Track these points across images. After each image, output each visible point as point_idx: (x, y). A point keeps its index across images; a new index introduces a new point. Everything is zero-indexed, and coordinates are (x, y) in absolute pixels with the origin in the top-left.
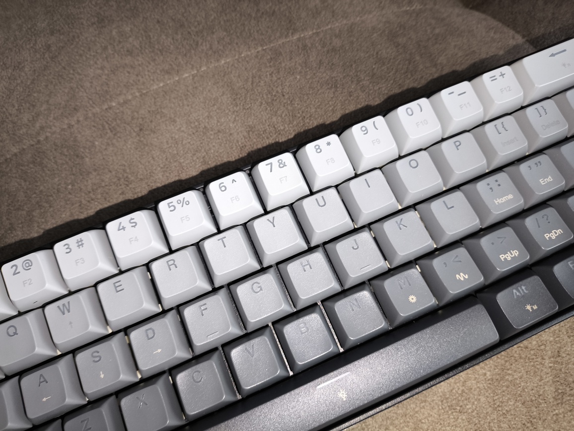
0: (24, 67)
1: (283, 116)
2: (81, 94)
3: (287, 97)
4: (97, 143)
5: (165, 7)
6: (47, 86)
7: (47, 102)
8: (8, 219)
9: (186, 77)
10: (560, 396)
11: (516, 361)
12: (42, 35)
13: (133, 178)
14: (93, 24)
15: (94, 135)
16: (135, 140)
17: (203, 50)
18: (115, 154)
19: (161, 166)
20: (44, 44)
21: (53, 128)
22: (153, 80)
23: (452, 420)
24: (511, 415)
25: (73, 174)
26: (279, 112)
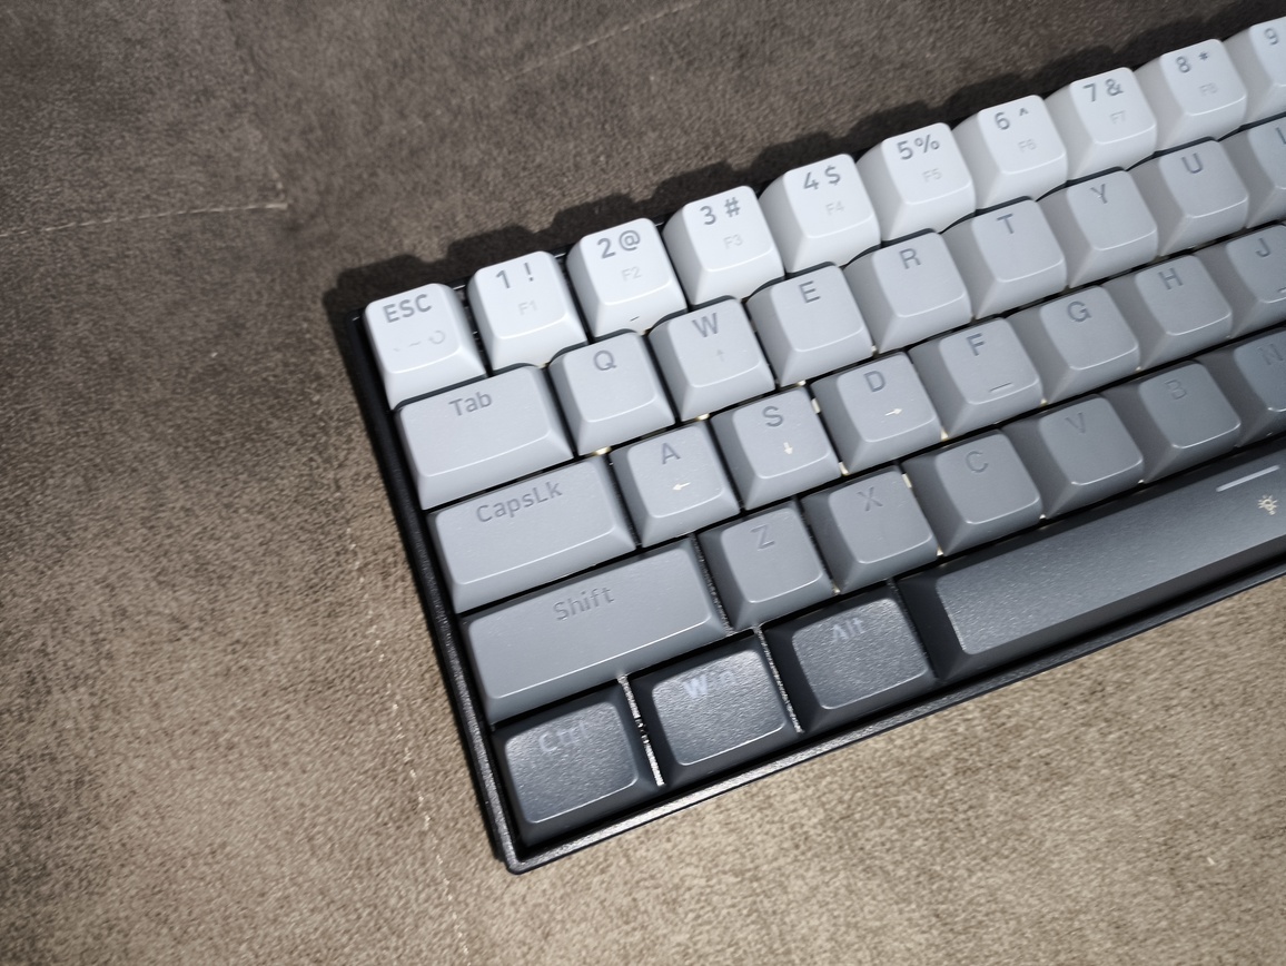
1: (1032, 44)
4: (652, 78)
15: (646, 63)
16: (732, 76)
25: (607, 136)
26: (1023, 39)
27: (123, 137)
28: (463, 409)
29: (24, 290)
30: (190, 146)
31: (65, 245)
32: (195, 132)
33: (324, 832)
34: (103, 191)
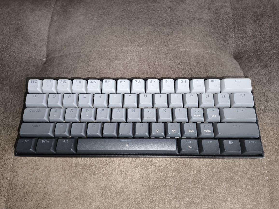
0: (85, 29)
1: (152, 70)
2: (98, 43)
3: (155, 65)
4: (96, 59)
5: (132, 26)
6: (89, 37)
7: (88, 42)
8: (63, 70)
9: (129, 49)
10: (194, 182)
11: (185, 167)
12: (94, 22)
13: (101, 72)
14: (110, 23)
15: (96, 56)
16: (107, 62)
17: (137, 43)
18: (100, 64)
19: (111, 72)
20: (93, 24)
21: (86, 50)
22: (119, 47)
23: (158, 173)
24: (176, 180)
25: (86, 65)
27: (26, 44)
28: (34, 97)
29: (4, 62)
30: (35, 48)
31: (12, 57)
32: (37, 46)
33: (2, 144)
34: (21, 51)
